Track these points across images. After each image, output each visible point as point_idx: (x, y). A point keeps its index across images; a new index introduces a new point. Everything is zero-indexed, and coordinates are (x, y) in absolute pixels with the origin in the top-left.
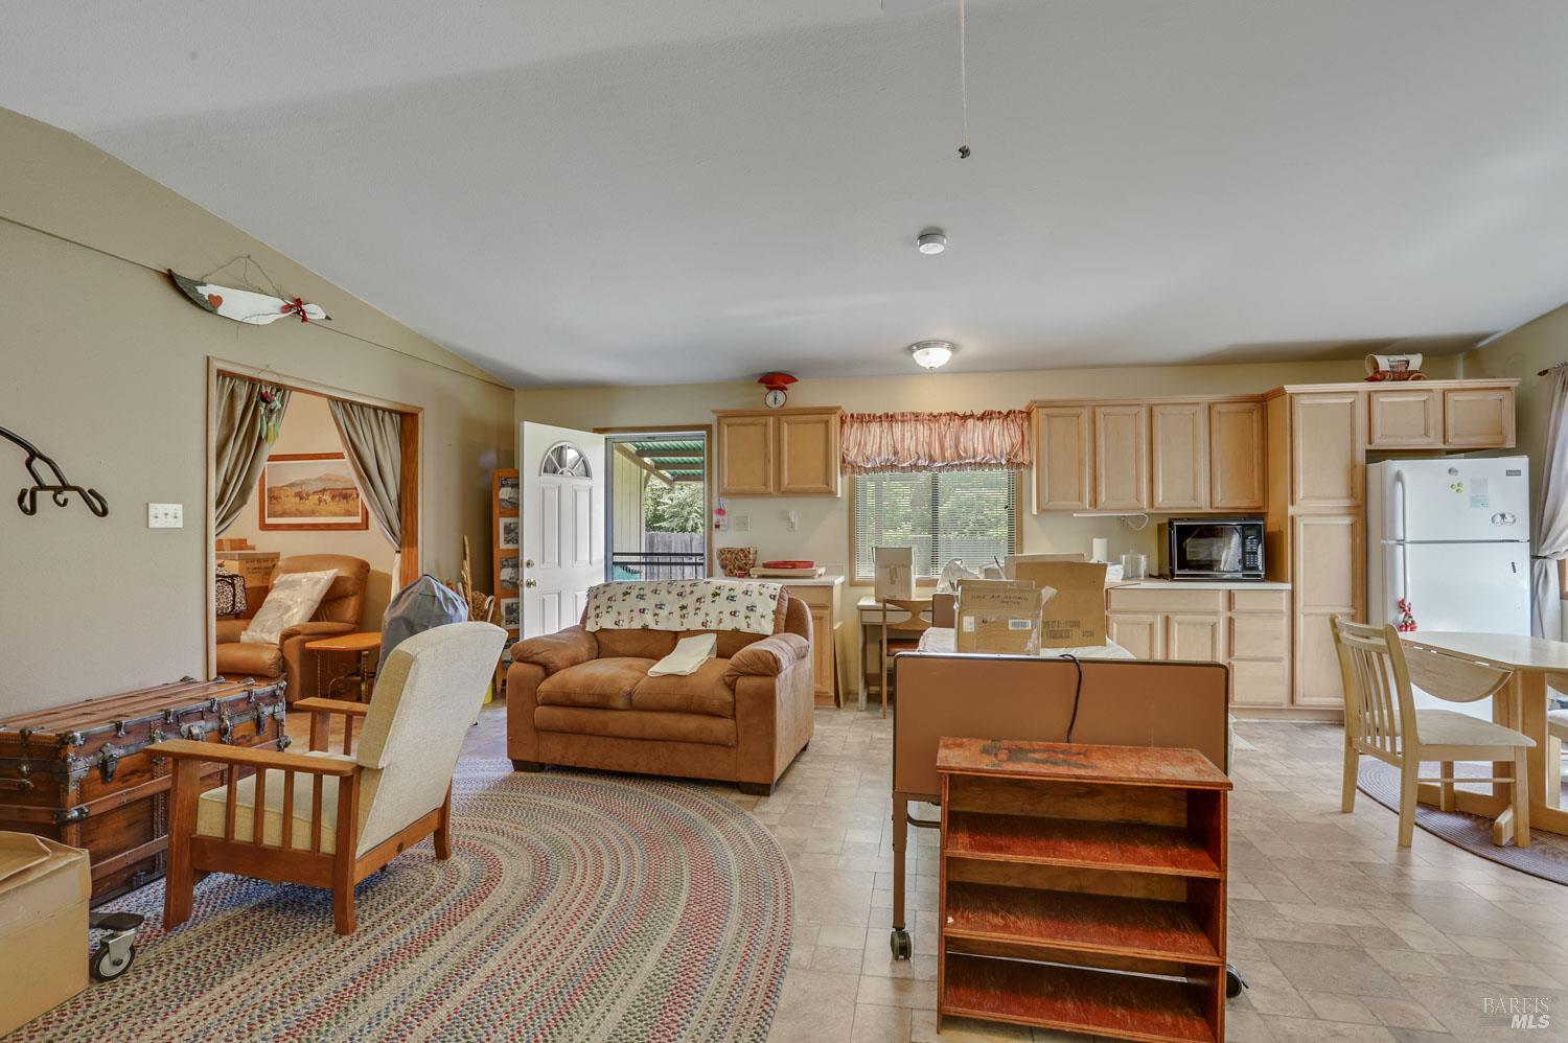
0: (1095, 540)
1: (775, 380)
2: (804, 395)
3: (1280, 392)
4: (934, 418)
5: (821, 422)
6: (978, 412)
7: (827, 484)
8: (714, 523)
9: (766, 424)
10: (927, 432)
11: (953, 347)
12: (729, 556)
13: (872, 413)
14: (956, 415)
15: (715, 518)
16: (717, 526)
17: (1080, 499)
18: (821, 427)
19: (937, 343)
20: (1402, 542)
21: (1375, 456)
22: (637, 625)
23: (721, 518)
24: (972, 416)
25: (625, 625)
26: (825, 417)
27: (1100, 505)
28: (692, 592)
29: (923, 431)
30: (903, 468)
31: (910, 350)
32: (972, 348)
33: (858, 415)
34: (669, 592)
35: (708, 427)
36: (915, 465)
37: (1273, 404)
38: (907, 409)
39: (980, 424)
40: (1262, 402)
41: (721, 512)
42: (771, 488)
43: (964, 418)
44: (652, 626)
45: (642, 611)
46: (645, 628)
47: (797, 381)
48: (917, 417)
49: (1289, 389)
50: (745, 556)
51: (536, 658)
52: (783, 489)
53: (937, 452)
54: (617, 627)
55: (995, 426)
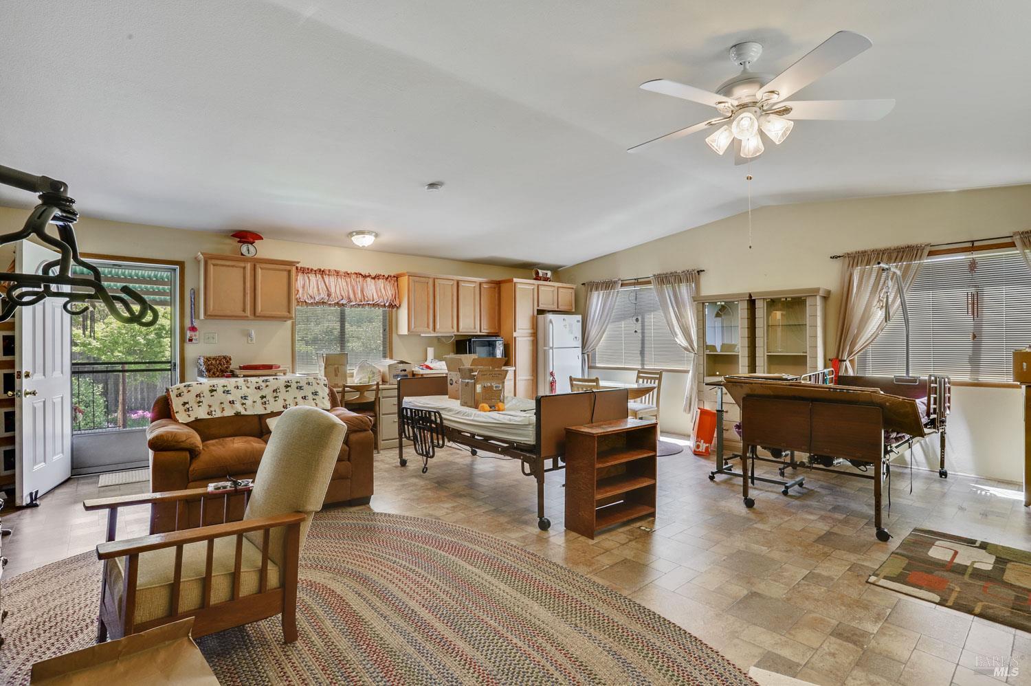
0: (429, 349)
1: (245, 236)
2: (264, 249)
3: (511, 281)
4: (347, 274)
5: (285, 270)
6: (373, 274)
7: (289, 312)
8: (188, 337)
9: (244, 268)
10: (344, 284)
11: (377, 236)
12: (214, 362)
13: (310, 267)
14: (361, 274)
15: (189, 334)
16: (191, 340)
17: (428, 327)
18: (285, 274)
19: (369, 233)
20: (552, 348)
21: (541, 312)
22: (229, 412)
23: (193, 333)
24: (369, 276)
25: (218, 414)
26: (288, 268)
27: (436, 330)
28: (267, 386)
29: (342, 282)
30: (330, 304)
31: (351, 234)
32: (387, 238)
33: (301, 268)
34: (248, 387)
35: (181, 264)
36: (337, 303)
37: (504, 286)
38: (332, 268)
39: (373, 281)
40: (498, 284)
41: (193, 329)
42: (248, 313)
43: (365, 277)
44: (243, 412)
45: (232, 402)
46: (238, 414)
47: (262, 239)
48: (337, 273)
49: (515, 280)
50: (227, 362)
51: (183, 445)
52: (257, 314)
53: (352, 296)
54: (210, 417)
55: (381, 283)
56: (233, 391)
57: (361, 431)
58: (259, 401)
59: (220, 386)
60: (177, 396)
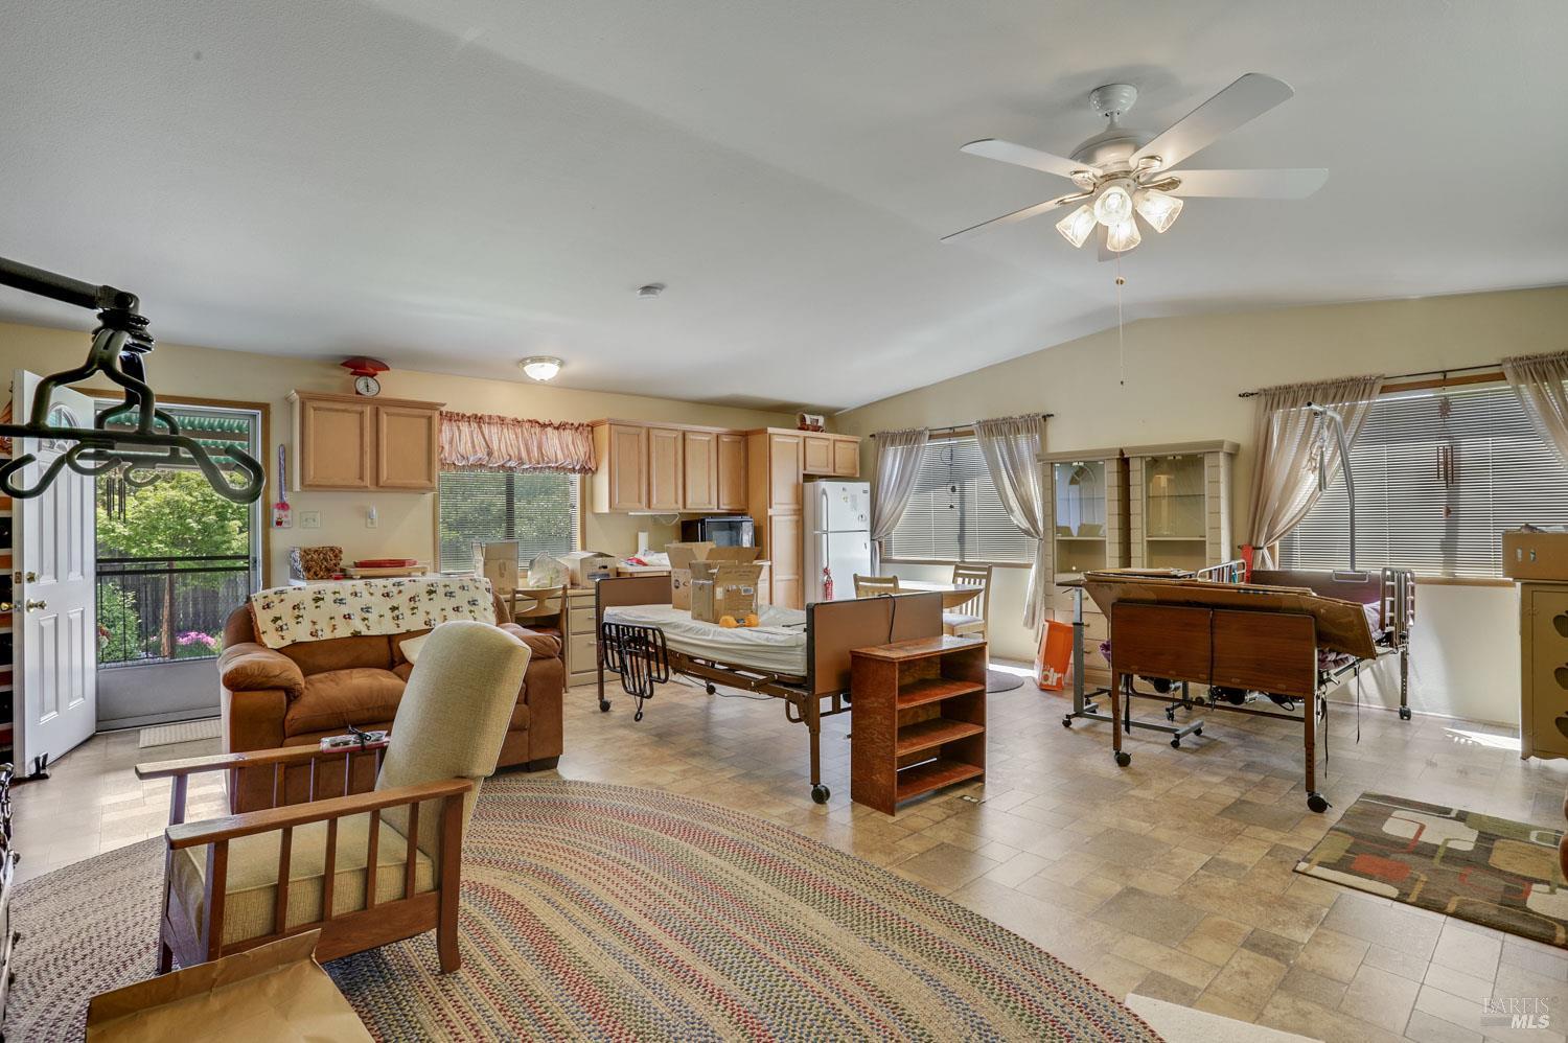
0: (640, 534)
1: (361, 366)
2: (392, 385)
3: (764, 431)
4: (517, 422)
5: (423, 417)
6: (556, 422)
7: (430, 480)
8: (275, 519)
9: (361, 413)
10: (513, 437)
11: (562, 364)
12: (315, 557)
13: (461, 412)
14: (537, 422)
15: (276, 514)
16: (279, 523)
17: (640, 501)
18: (424, 422)
19: (551, 360)
20: (827, 532)
21: (808, 478)
22: (344, 631)
23: (283, 513)
24: (550, 425)
25: (327, 635)
26: (428, 412)
27: (653, 506)
28: (400, 592)
29: (509, 434)
30: (491, 468)
31: (523, 362)
32: (577, 367)
33: (447, 413)
34: (372, 594)
35: (265, 408)
36: (503, 466)
37: (753, 439)
38: (494, 413)
39: (556, 432)
40: (745, 436)
41: (283, 506)
42: (368, 481)
43: (544, 426)
44: (365, 632)
45: (347, 617)
46: (356, 635)
47: (388, 369)
48: (502, 420)
49: (770, 430)
50: (336, 556)
51: (276, 682)
52: (381, 484)
53: (524, 455)
54: (314, 639)
55: (568, 435)
56: (349, 599)
57: (543, 659)
58: (389, 615)
59: (329, 592)
60: (264, 608)
